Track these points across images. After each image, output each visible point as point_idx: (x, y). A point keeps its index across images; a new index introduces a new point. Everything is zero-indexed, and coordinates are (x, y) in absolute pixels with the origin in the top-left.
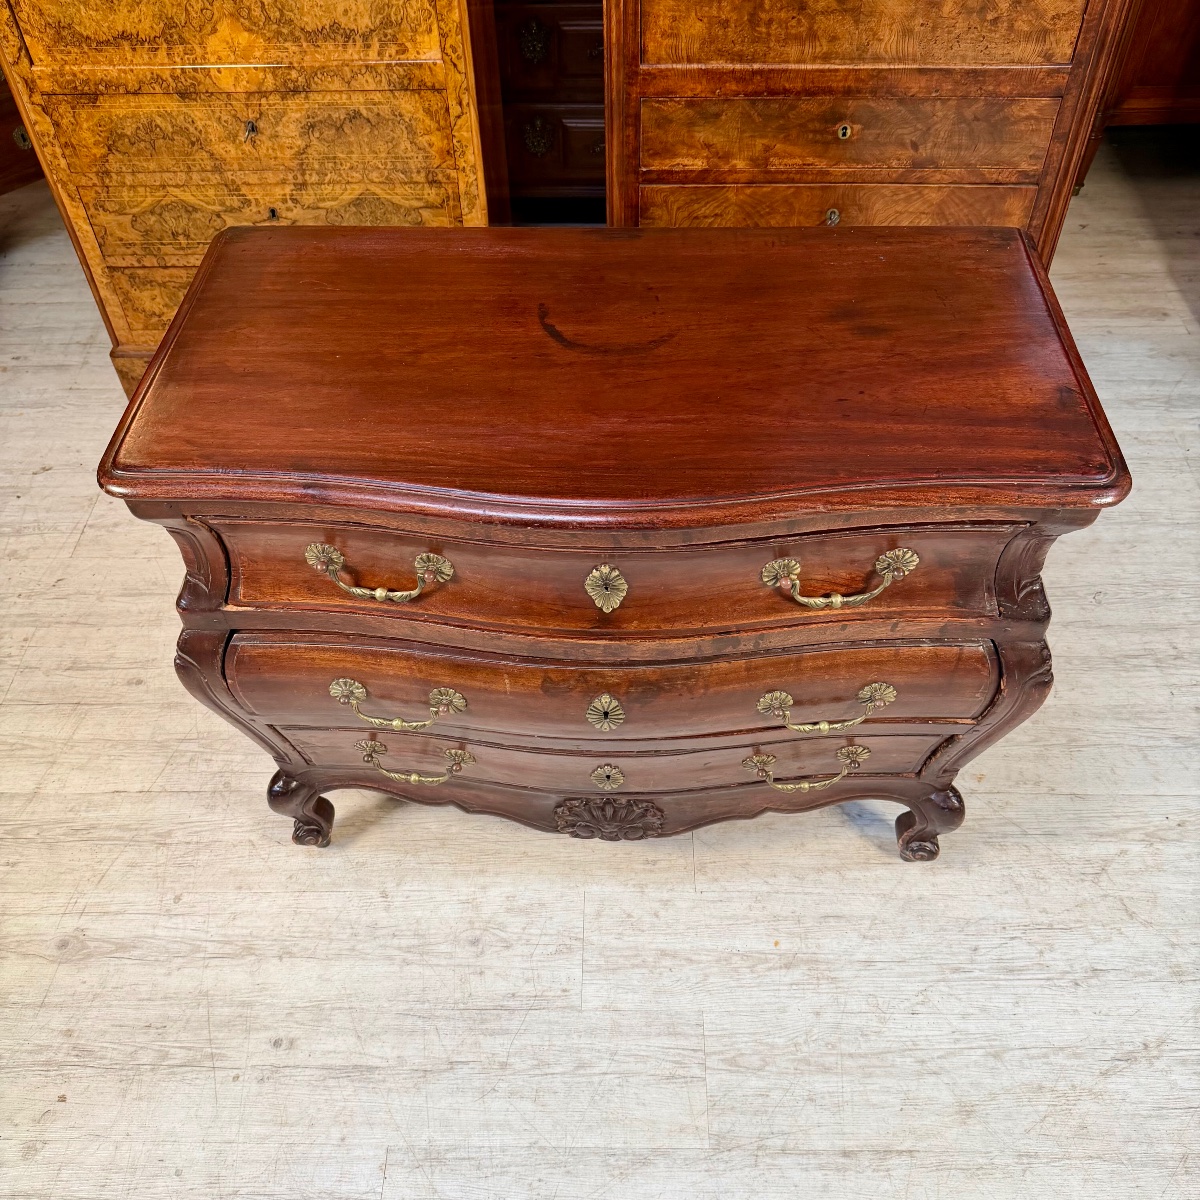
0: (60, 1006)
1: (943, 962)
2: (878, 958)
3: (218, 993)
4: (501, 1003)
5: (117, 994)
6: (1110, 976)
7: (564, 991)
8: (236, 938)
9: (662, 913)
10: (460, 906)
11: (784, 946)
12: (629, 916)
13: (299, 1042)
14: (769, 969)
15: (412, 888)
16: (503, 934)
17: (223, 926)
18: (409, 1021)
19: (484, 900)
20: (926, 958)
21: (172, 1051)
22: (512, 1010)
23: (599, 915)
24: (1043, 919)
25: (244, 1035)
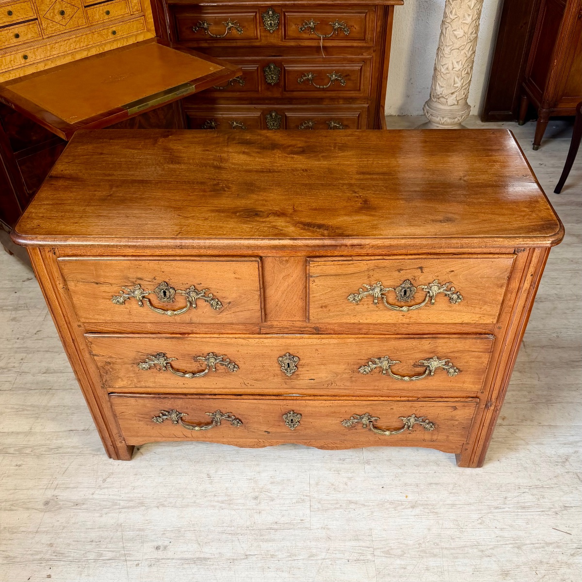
0: (47, 532)
1: (490, 504)
2: (457, 502)
3: (127, 525)
4: (270, 527)
5: (75, 526)
6: (573, 510)
7: (302, 520)
8: (135, 499)
9: (349, 483)
10: (248, 481)
11: (411, 497)
12: (333, 485)
13: (169, 547)
14: (404, 509)
15: (222, 473)
16: (270, 494)
17: (128, 493)
18: (224, 536)
19: (259, 478)
20: (482, 502)
21: (104, 553)
22: (276, 530)
23: (317, 484)
24: (538, 483)
25: (141, 545)
